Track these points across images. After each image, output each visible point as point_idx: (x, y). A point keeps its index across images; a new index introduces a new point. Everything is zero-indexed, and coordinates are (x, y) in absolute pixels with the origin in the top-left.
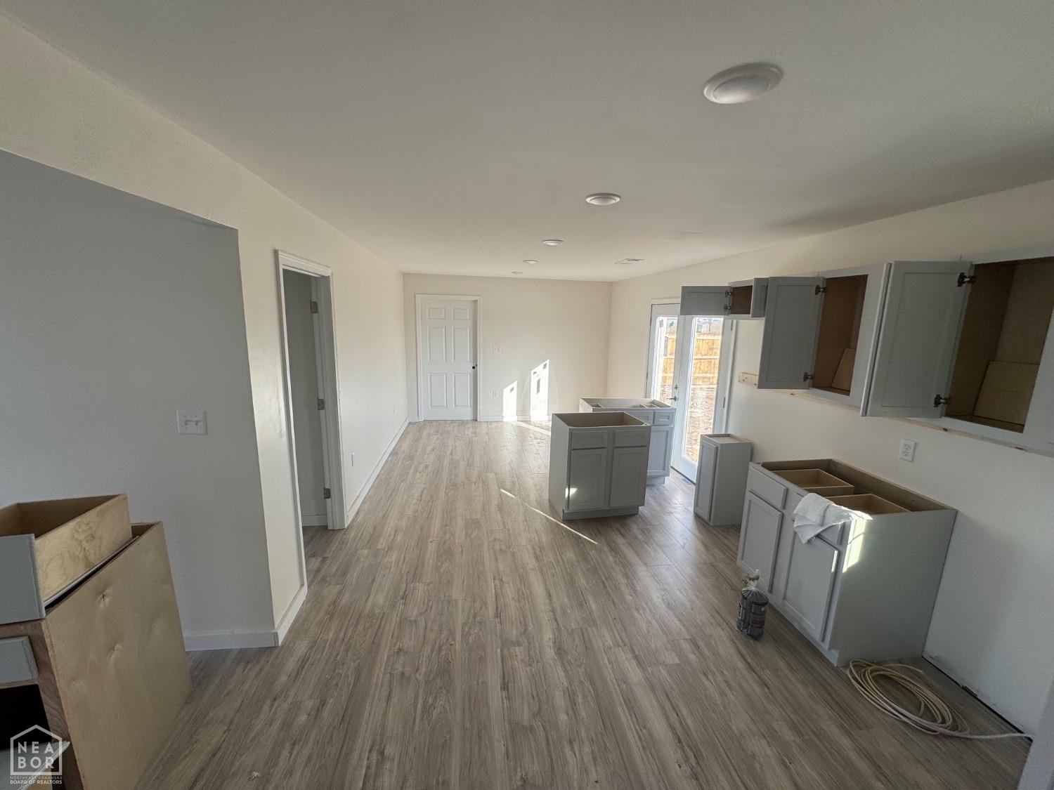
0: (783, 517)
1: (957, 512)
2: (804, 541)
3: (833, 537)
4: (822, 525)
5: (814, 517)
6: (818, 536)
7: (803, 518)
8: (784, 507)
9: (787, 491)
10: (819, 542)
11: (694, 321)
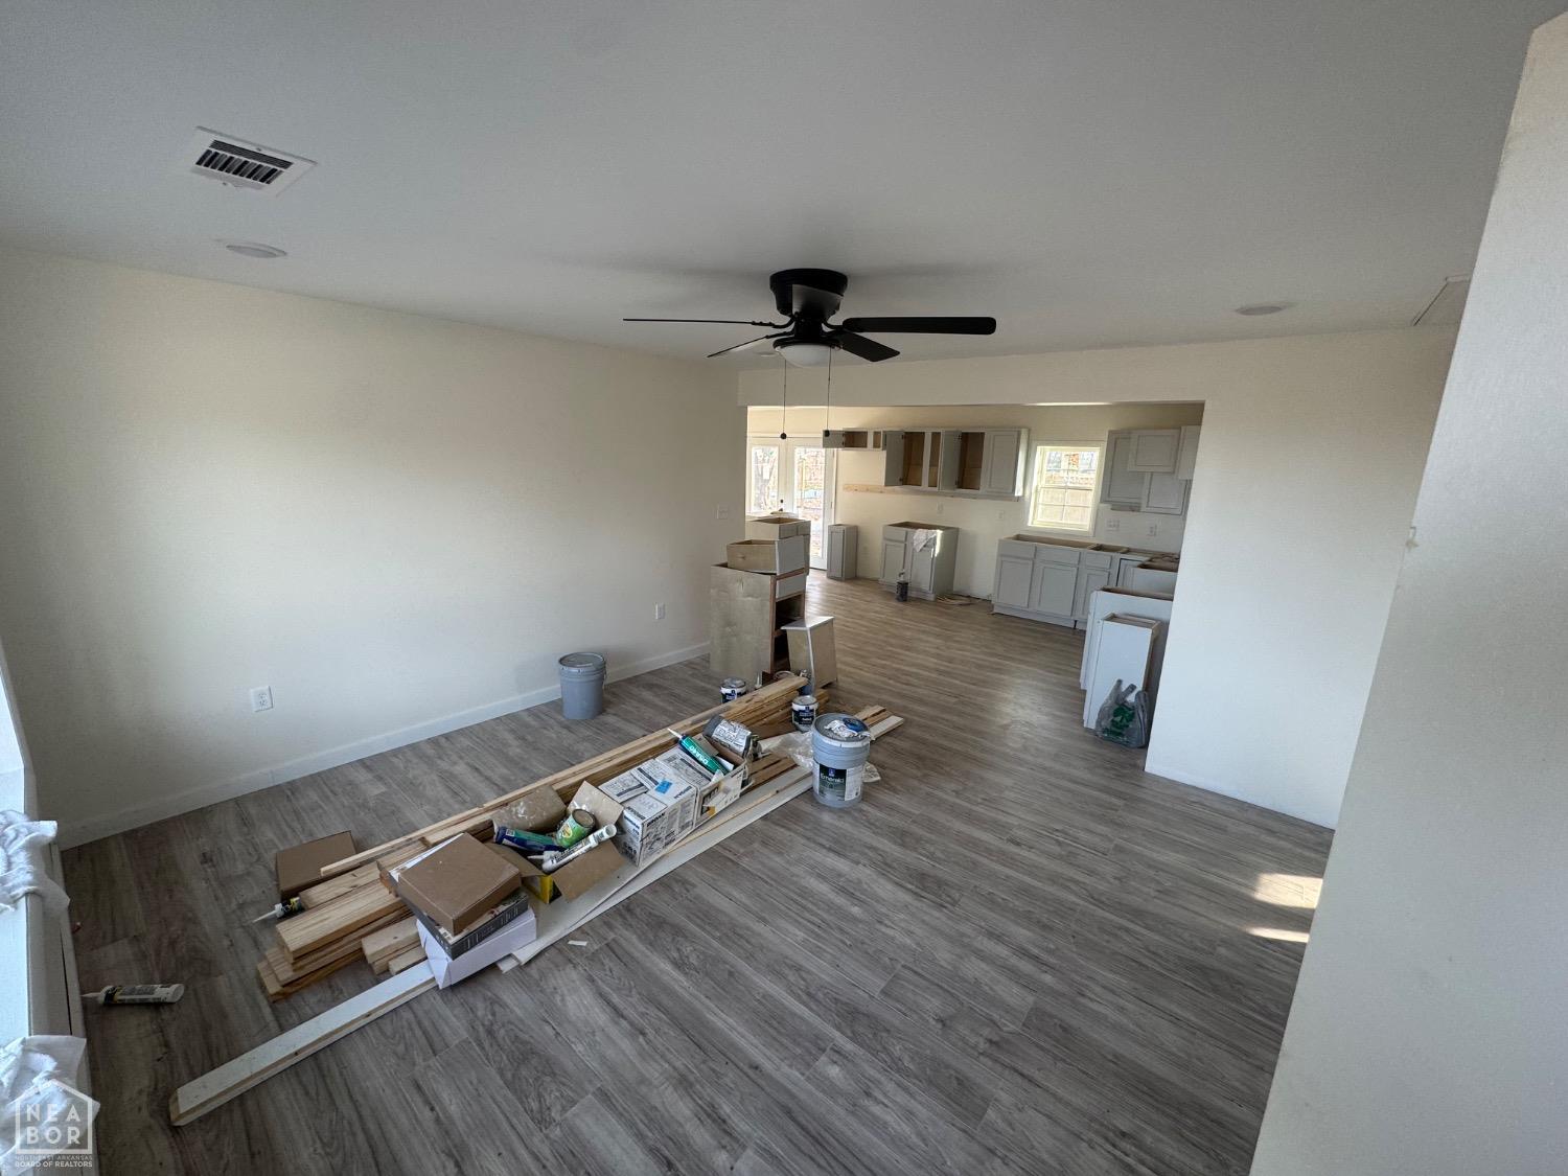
0: (906, 545)
1: (958, 529)
2: (918, 550)
3: (931, 543)
4: (927, 539)
5: (923, 537)
6: (925, 546)
7: (916, 541)
8: (906, 541)
9: (907, 533)
10: (925, 549)
11: (797, 450)
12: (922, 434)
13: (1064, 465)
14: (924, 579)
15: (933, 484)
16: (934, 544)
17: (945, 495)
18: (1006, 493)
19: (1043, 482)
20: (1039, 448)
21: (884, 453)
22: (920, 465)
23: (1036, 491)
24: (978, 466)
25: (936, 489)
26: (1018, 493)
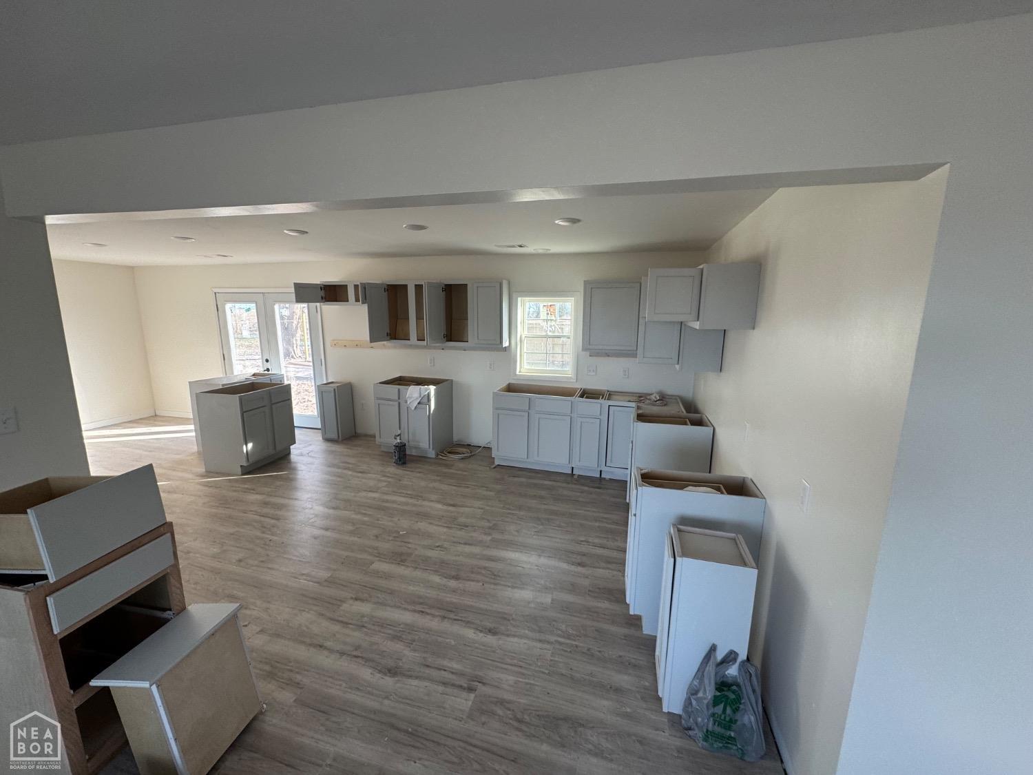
0: (399, 403)
1: (452, 380)
2: (413, 408)
3: (425, 400)
4: (420, 396)
5: (416, 395)
6: (419, 403)
7: (410, 398)
8: (399, 398)
9: (399, 390)
10: (420, 405)
11: (276, 307)
12: (405, 287)
13: (543, 315)
14: (422, 438)
15: (421, 339)
16: (429, 400)
17: (435, 348)
18: (495, 344)
19: (526, 332)
20: (519, 299)
21: (365, 307)
22: (407, 318)
23: (521, 341)
24: (464, 317)
25: (424, 343)
26: (506, 344)
